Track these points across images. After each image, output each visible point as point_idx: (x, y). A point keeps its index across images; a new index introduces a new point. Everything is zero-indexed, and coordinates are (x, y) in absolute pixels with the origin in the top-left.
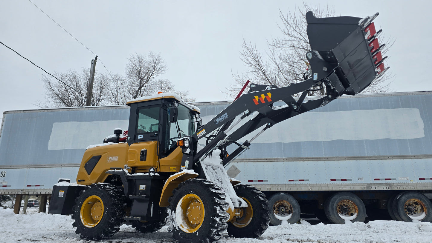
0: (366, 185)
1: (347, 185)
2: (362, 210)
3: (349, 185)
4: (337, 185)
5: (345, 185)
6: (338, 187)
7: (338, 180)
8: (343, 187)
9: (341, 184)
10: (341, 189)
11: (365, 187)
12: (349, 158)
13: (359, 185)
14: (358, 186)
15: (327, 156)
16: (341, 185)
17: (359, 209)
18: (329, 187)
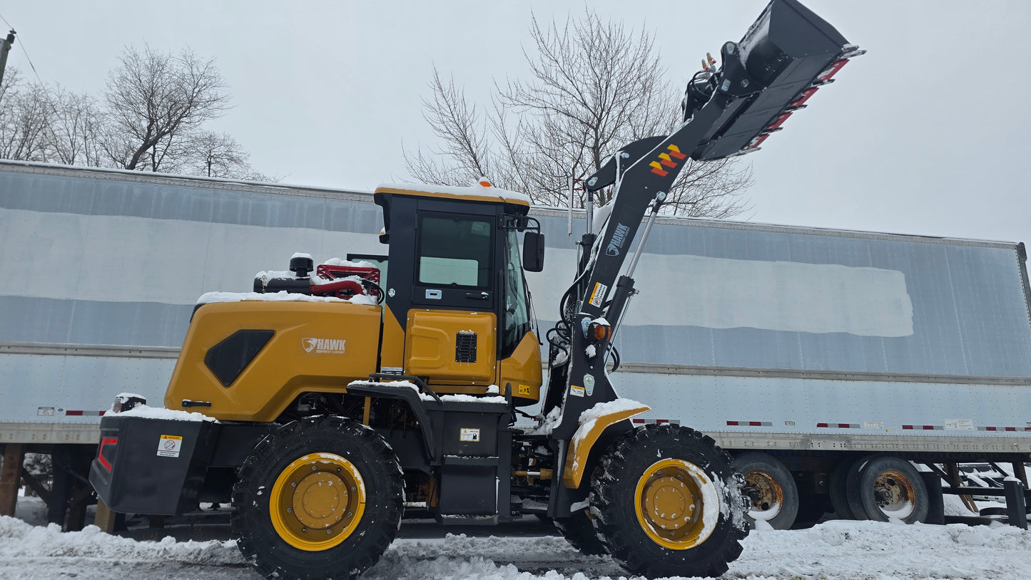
0: (800, 437)
1: (762, 435)
2: (791, 496)
3: (765, 435)
4: (741, 435)
5: (758, 435)
6: (743, 440)
7: (744, 424)
8: (752, 440)
9: (750, 433)
10: (749, 446)
11: (798, 441)
12: (768, 373)
13: (786, 436)
14: (785, 438)
15: (721, 365)
16: (748, 435)
17: (785, 493)
18: (723, 439)
